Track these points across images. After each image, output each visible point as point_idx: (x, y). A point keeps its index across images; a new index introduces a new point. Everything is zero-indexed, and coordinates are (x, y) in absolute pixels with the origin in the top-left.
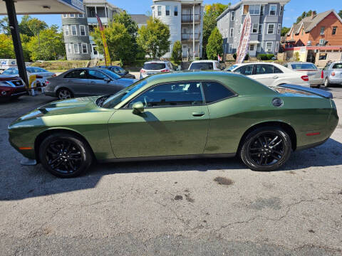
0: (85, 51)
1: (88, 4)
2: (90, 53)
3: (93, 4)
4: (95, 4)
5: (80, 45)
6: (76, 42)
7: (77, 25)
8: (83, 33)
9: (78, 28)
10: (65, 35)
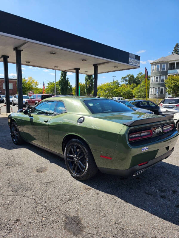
0: (162, 93)
1: (170, 61)
2: (165, 94)
3: (174, 61)
4: (176, 60)
5: (159, 89)
6: (157, 87)
7: (160, 76)
8: (163, 81)
9: (160, 78)
10: (151, 83)
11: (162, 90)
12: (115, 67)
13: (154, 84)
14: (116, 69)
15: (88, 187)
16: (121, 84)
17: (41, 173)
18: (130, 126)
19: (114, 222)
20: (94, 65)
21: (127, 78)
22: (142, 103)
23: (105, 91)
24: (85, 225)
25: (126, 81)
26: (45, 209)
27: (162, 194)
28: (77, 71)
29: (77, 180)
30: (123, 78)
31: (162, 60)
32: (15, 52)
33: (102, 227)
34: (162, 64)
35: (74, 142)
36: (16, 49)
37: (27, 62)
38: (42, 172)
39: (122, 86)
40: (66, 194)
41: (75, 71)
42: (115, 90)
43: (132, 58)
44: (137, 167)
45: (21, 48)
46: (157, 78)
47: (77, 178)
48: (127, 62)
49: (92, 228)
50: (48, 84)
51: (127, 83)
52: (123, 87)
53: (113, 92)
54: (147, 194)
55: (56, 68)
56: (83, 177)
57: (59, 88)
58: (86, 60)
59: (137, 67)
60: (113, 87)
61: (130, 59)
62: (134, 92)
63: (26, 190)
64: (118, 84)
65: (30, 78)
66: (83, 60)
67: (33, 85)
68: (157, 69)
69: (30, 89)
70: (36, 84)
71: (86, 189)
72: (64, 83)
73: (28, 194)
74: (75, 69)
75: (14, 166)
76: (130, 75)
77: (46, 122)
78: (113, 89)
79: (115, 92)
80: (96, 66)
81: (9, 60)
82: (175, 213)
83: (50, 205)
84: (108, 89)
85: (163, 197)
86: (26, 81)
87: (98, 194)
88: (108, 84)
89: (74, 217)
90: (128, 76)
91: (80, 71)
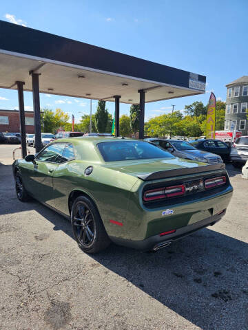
0: (242, 127)
5: (238, 122)
6: (235, 119)
7: (240, 104)
8: (244, 110)
9: (240, 106)
10: (226, 113)
11: (243, 123)
12: (170, 93)
13: (230, 115)
14: (171, 95)
15: (97, 262)
16: (184, 115)
17: (39, 242)
18: (145, 180)
19: (114, 314)
20: (139, 91)
21: (194, 108)
22: (207, 143)
23: (160, 126)
24: (74, 316)
25: (192, 111)
26: (29, 291)
27: (198, 277)
28: (117, 99)
29: (85, 252)
30: (187, 107)
31: (243, 80)
32: (31, 77)
33: (96, 319)
34: (244, 87)
35: (81, 200)
36: (31, 72)
37: (49, 89)
38: (41, 240)
39: (185, 119)
40: (64, 271)
41: (114, 99)
42: (175, 124)
43: (194, 79)
44: (158, 237)
45: (39, 71)
46: (235, 107)
47: (85, 250)
48: (186, 85)
49: (82, 320)
50: (83, 117)
51: (193, 113)
52: (187, 119)
53: (172, 128)
54: (177, 275)
55: (88, 96)
56: (91, 248)
57: (96, 123)
58: (127, 85)
59: (202, 92)
60: (171, 120)
61: (190, 81)
62: (202, 126)
63: (12, 264)
64: (180, 116)
65: (59, 110)
66: (123, 85)
67: (62, 119)
68: (236, 94)
69: (59, 124)
70: (67, 117)
71: (93, 265)
72: (102, 115)
73: (13, 269)
74: (114, 97)
75: (9, 231)
76: (197, 102)
77: (51, 172)
78: (171, 123)
79: (174, 128)
80: (142, 93)
81: (24, 87)
82: (207, 305)
83: (36, 286)
84: (164, 124)
85: (198, 281)
86: (53, 114)
87: (106, 273)
88: (165, 116)
89: (63, 303)
90: (194, 104)
91: (120, 99)
